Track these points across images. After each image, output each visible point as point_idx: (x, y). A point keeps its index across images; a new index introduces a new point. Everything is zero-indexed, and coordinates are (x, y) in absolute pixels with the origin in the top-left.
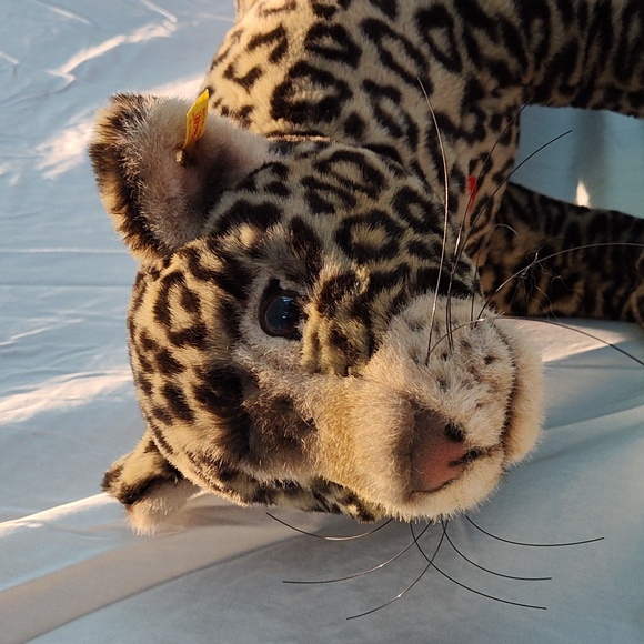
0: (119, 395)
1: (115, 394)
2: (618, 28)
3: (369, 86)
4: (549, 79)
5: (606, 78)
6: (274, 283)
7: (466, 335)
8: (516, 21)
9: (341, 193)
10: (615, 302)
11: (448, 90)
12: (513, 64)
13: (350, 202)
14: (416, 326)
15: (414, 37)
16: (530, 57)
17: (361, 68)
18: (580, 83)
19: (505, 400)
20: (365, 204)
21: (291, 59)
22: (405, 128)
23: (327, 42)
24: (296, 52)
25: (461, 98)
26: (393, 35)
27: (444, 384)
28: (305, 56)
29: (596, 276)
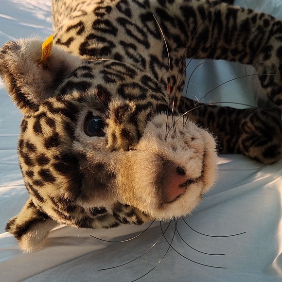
0: (7, 195)
1: (5, 194)
2: (224, 22)
3: (122, 43)
4: (197, 44)
5: (221, 43)
6: (90, 114)
7: (181, 128)
8: (183, 18)
9: (117, 76)
10: (232, 145)
11: (156, 47)
12: (182, 37)
13: (122, 79)
14: (159, 126)
15: (140, 25)
16: (189, 34)
17: (118, 36)
18: (210, 47)
19: (201, 157)
20: (129, 80)
21: (87, 33)
22: (140, 59)
23: (102, 26)
24: (89, 30)
25: (162, 50)
26: (131, 24)
27: (174, 149)
28: (93, 32)
29: (223, 134)
